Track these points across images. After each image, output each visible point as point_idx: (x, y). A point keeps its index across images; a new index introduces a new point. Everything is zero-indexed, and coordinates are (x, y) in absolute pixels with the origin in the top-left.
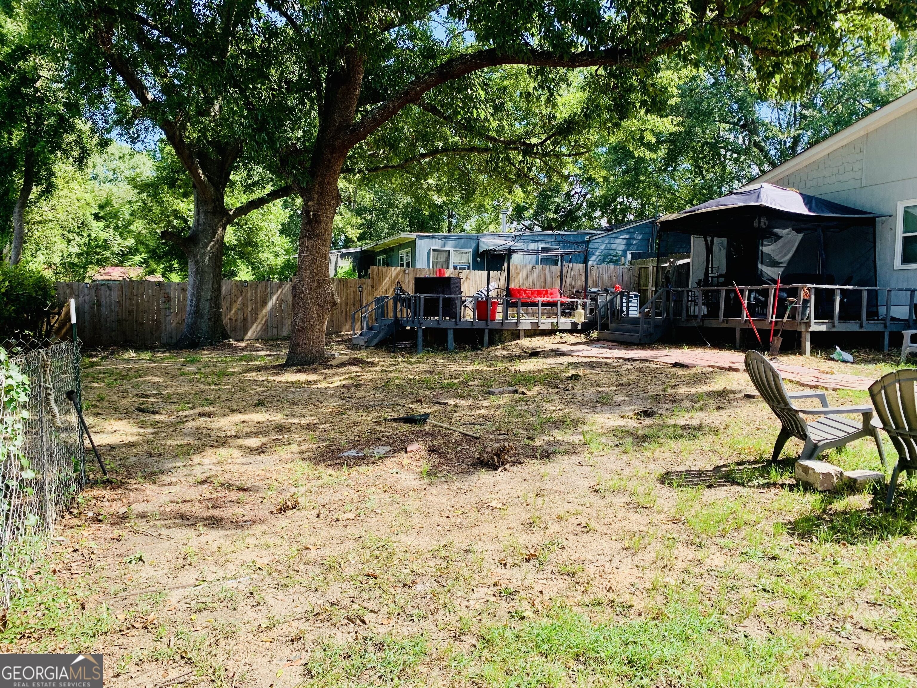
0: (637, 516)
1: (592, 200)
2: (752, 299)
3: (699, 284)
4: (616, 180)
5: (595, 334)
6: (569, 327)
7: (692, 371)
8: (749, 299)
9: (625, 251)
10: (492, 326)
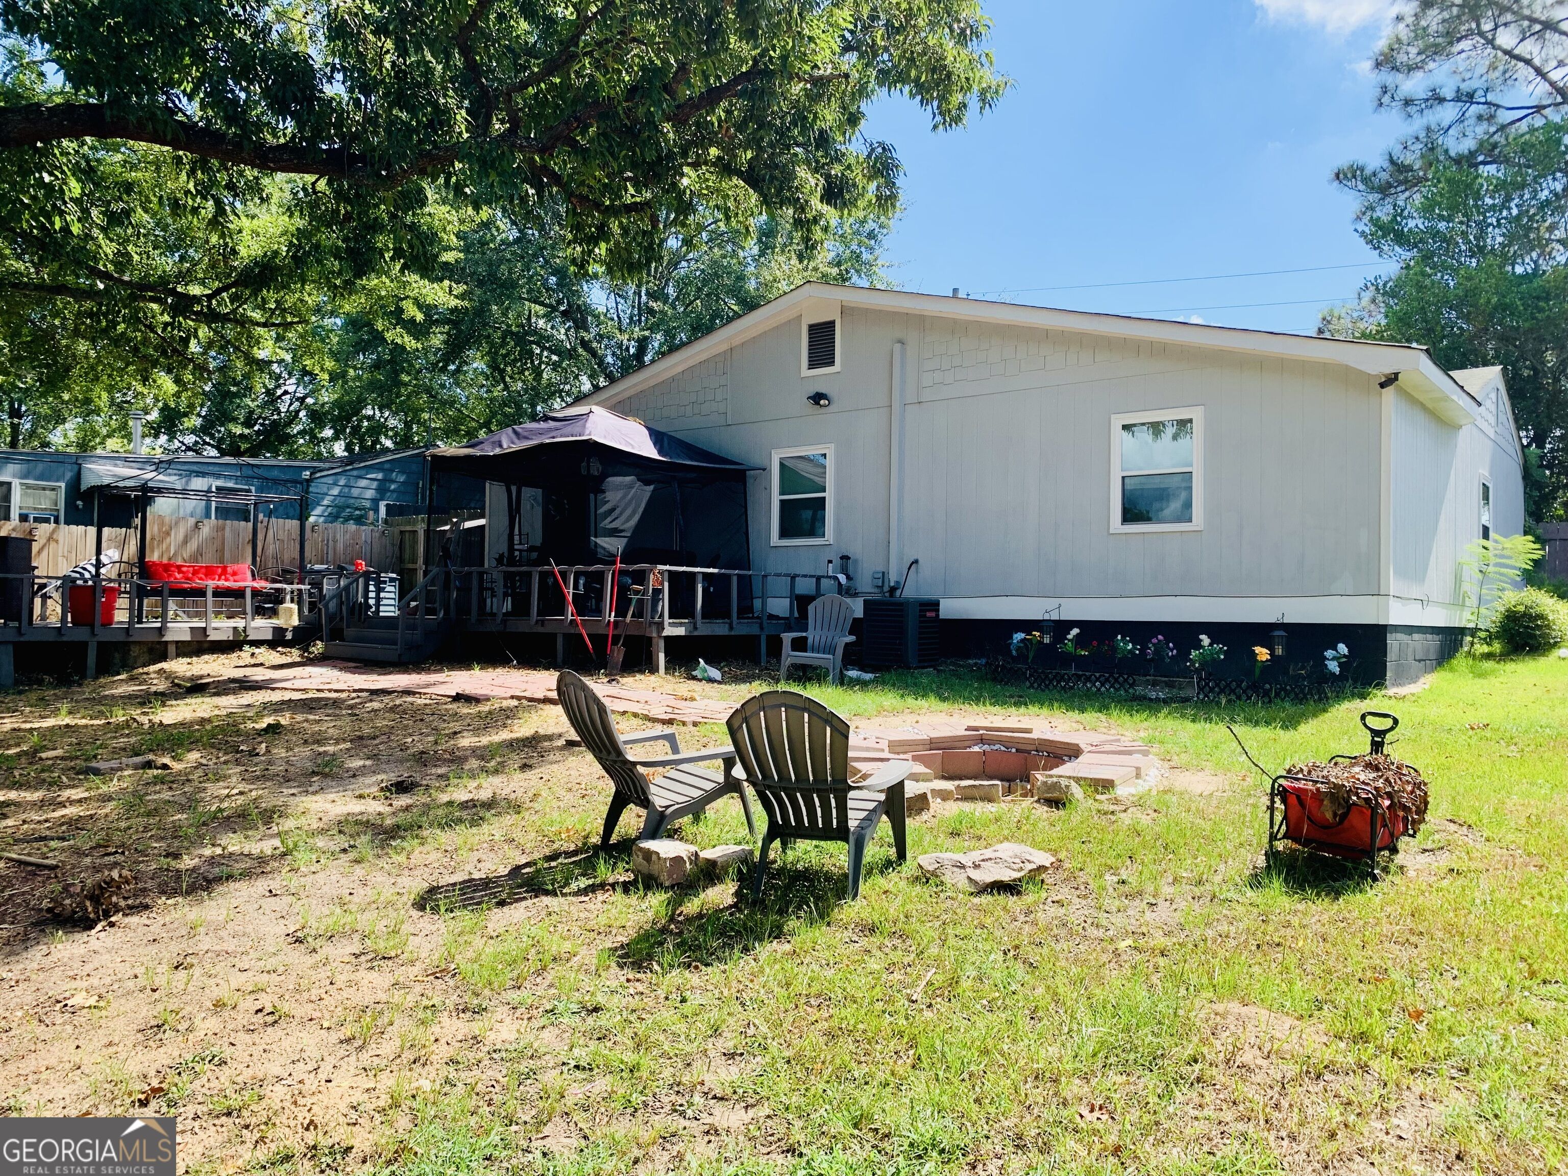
0: (373, 975)
1: (317, 407)
2: (581, 587)
3: (500, 560)
4: (358, 378)
5: (318, 647)
6: (269, 636)
7: (485, 708)
8: (576, 587)
9: (375, 502)
10: (103, 636)
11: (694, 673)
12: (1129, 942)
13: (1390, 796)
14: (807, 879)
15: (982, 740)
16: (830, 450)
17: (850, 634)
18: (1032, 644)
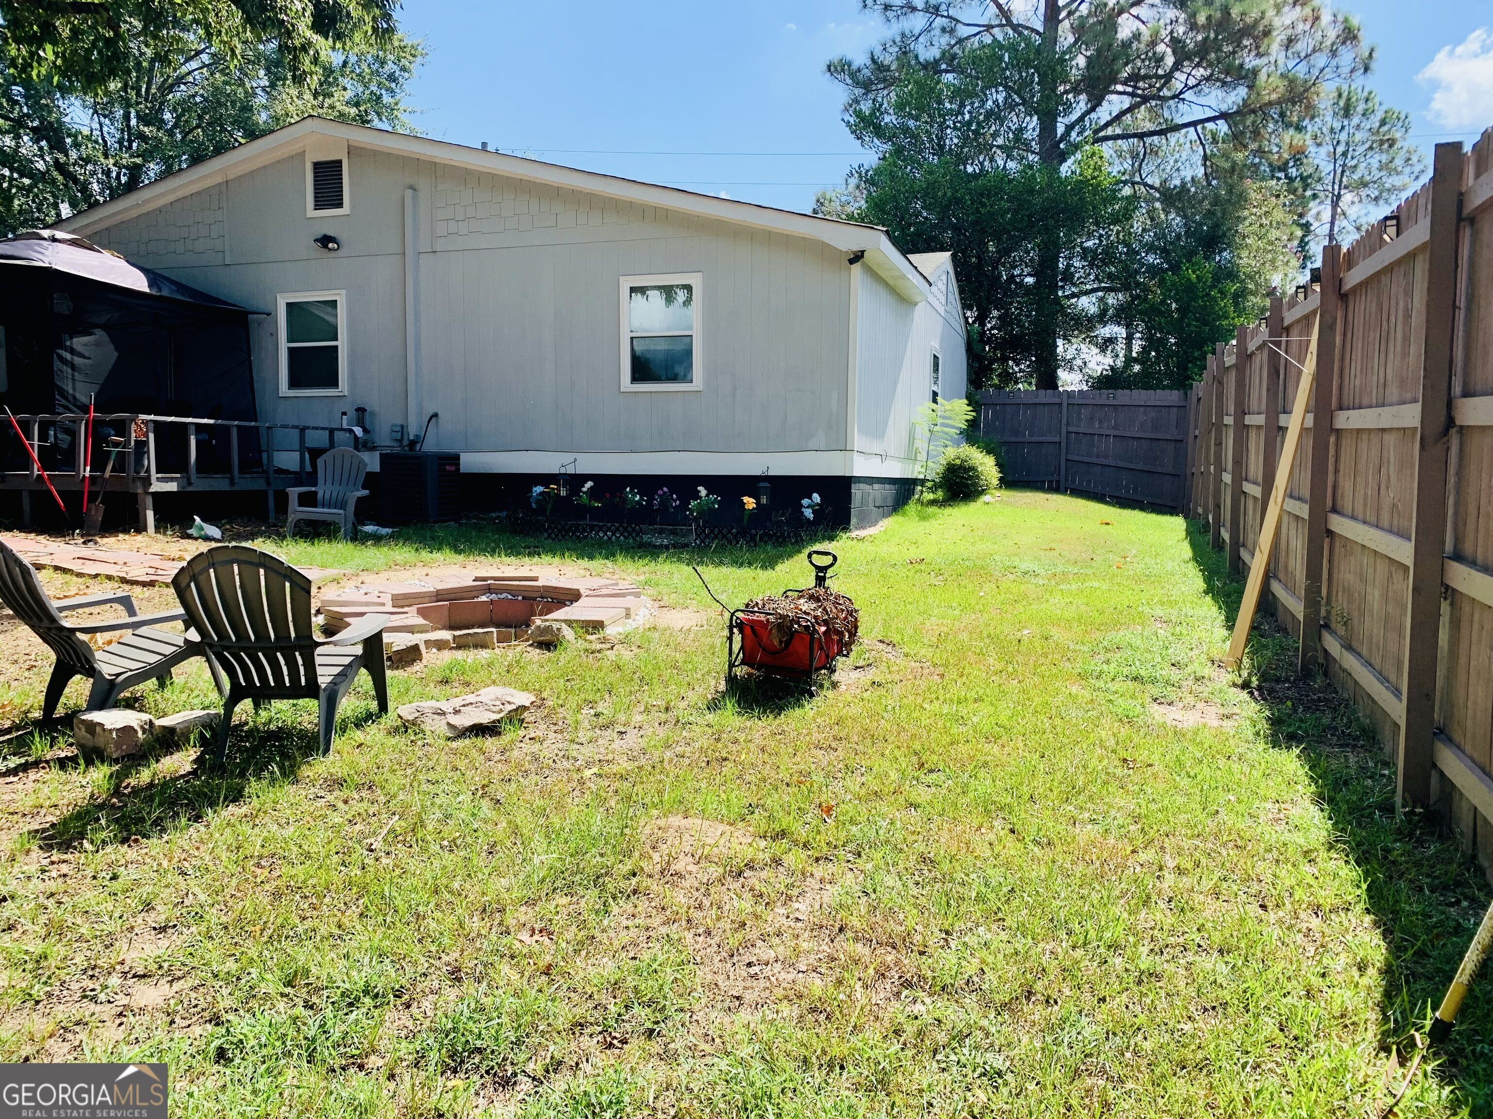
11: (189, 532)
12: (595, 770)
13: (826, 623)
14: (280, 739)
15: (489, 590)
16: (341, 297)
17: (363, 488)
18: (550, 497)
